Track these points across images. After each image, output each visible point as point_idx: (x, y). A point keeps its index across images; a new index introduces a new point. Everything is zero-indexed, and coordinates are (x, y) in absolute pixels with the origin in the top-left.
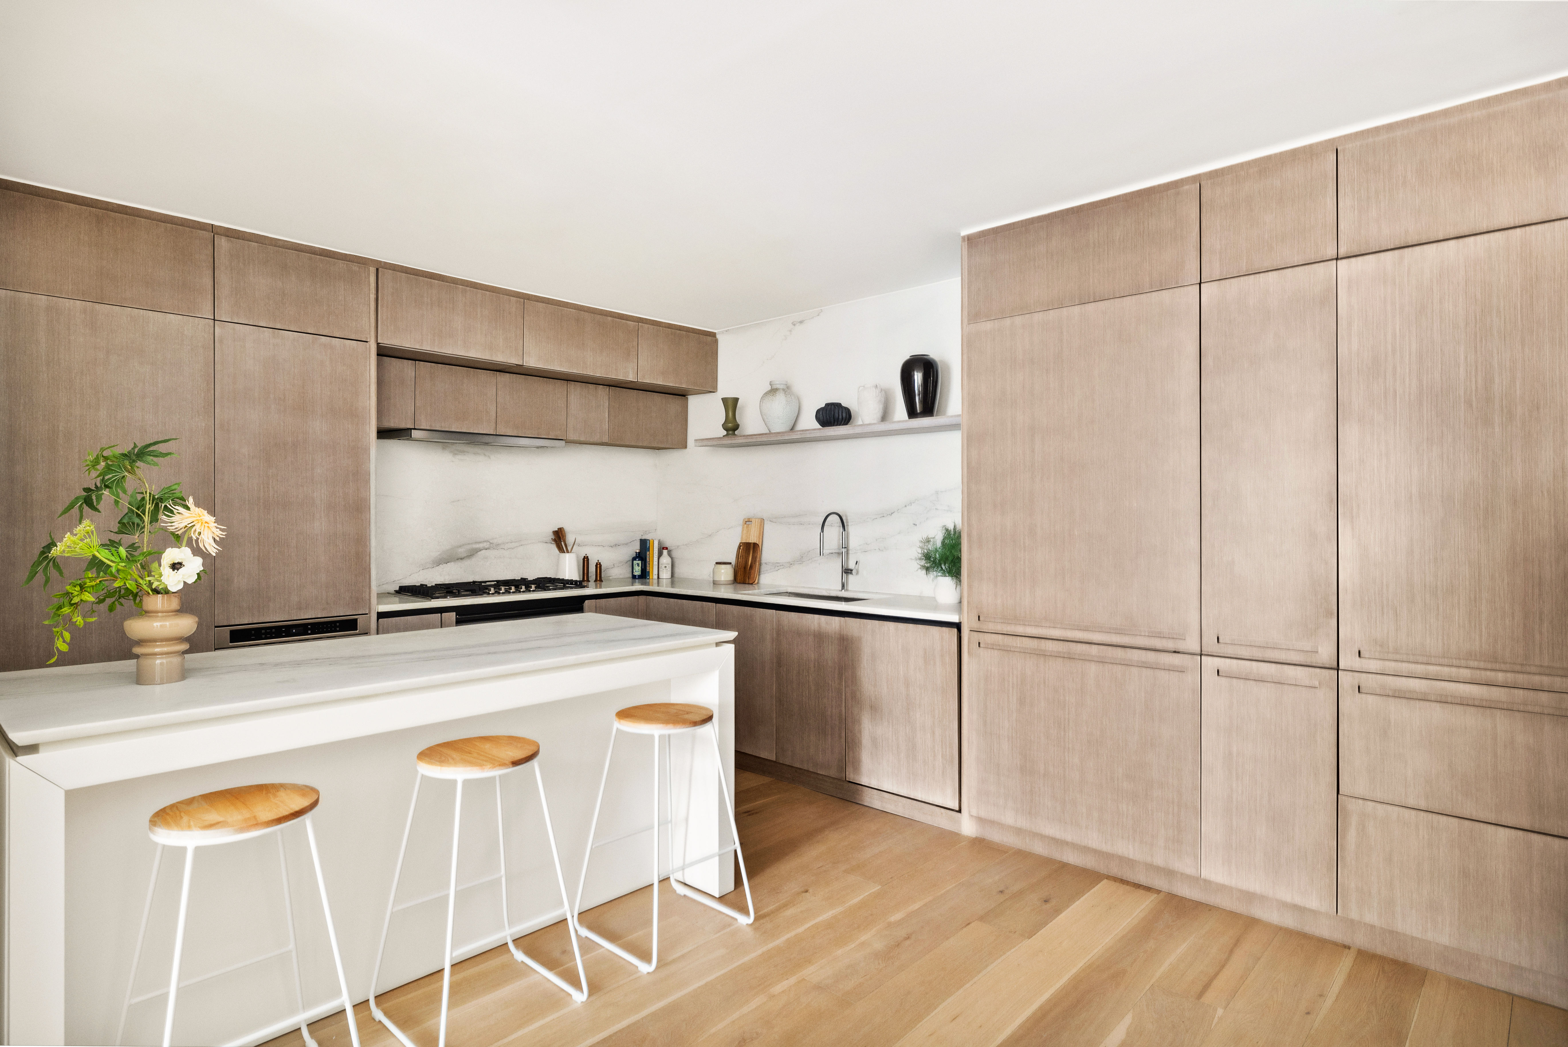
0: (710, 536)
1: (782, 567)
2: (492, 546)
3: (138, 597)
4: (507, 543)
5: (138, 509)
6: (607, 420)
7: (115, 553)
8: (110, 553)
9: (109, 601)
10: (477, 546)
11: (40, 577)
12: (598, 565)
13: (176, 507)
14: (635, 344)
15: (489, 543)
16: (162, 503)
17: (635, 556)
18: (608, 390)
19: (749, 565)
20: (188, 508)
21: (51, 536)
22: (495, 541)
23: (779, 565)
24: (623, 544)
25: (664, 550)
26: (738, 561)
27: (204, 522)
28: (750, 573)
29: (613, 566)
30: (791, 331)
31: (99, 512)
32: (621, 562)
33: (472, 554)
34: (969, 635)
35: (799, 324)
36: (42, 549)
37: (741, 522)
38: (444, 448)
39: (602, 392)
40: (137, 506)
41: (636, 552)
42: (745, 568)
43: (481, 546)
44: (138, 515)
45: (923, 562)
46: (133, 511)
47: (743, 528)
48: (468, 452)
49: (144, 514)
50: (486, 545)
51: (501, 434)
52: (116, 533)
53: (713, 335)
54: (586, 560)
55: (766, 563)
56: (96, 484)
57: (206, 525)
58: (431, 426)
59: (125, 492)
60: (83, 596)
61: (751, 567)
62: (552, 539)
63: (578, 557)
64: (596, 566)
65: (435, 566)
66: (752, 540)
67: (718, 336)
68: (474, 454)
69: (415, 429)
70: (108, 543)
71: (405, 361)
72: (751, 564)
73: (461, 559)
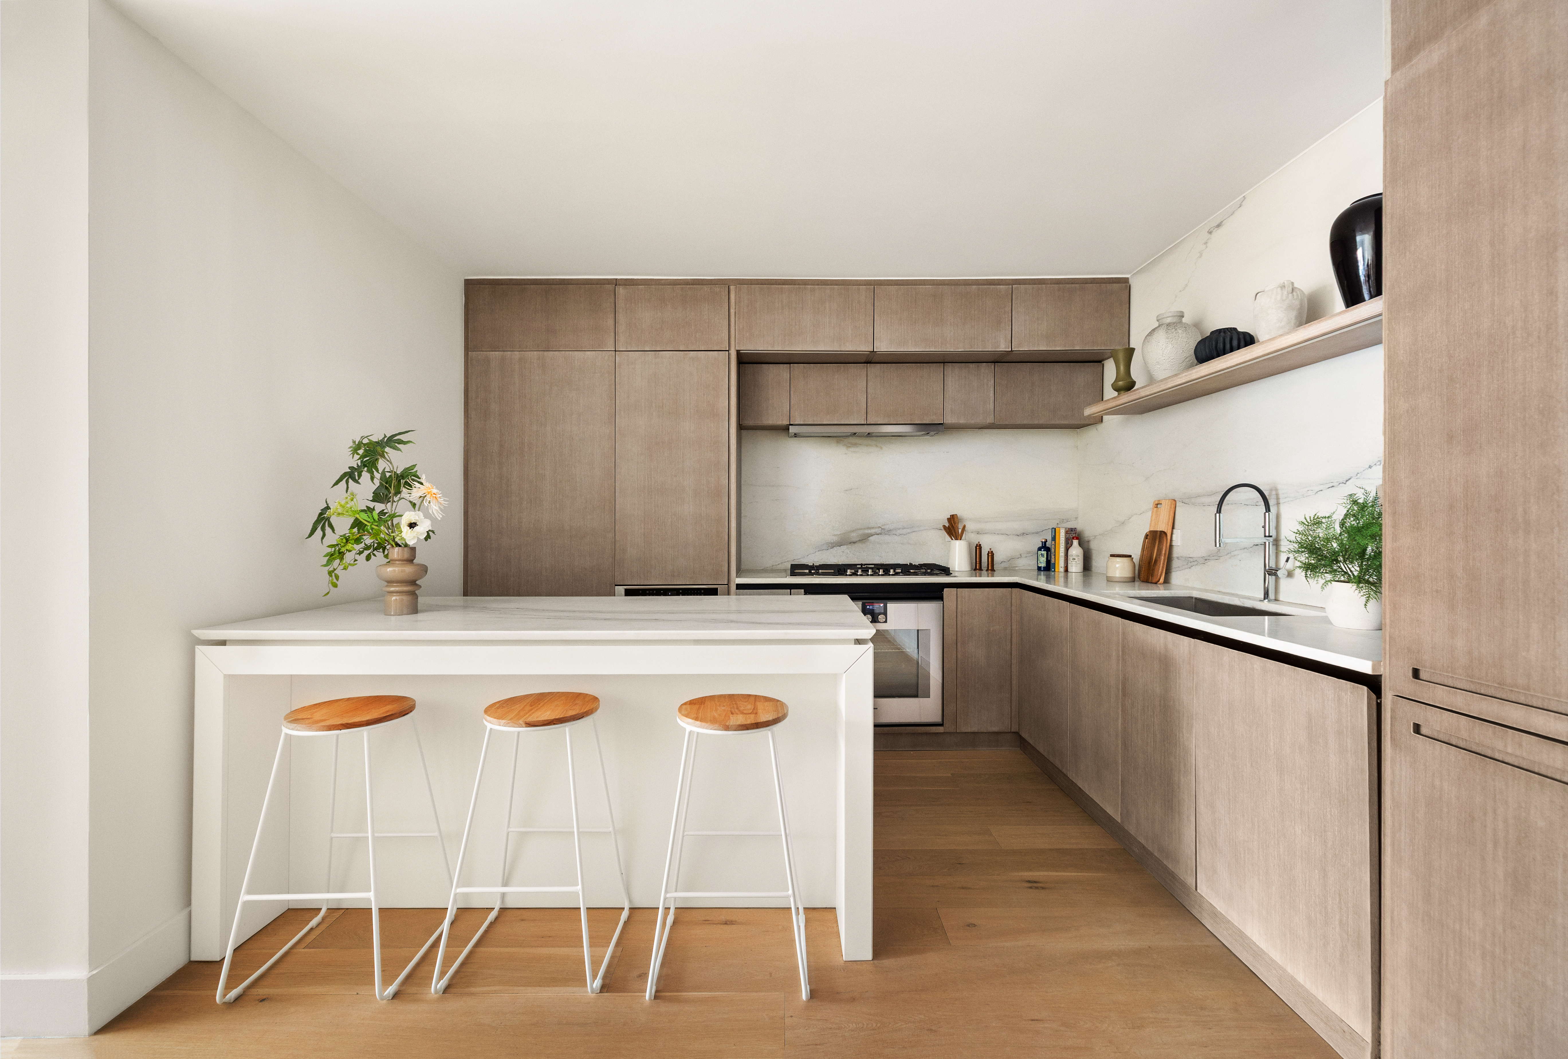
0: (1123, 523)
1: (1196, 563)
2: (884, 531)
3: (386, 550)
4: (899, 529)
5: (386, 483)
6: (992, 399)
7: (370, 516)
8: (367, 517)
9: (366, 553)
10: (869, 531)
11: (319, 532)
12: (991, 554)
13: (413, 483)
14: (1008, 309)
15: (880, 529)
16: (403, 479)
17: (1041, 545)
18: (993, 367)
19: (1154, 559)
20: (422, 484)
21: (326, 502)
22: (887, 527)
23: (1191, 560)
24: (1033, 533)
25: (1074, 540)
26: (1143, 554)
27: (432, 493)
28: (1153, 570)
29: (1019, 556)
30: (1206, 243)
31: (360, 484)
32: (1029, 553)
33: (864, 539)
34: (1393, 702)
35: (1216, 229)
36: (320, 511)
37: (1151, 506)
38: (838, 442)
39: (986, 371)
40: (386, 481)
41: (1042, 542)
42: (1149, 563)
43: (873, 531)
44: (386, 488)
45: (1303, 558)
46: (383, 484)
47: (1152, 512)
48: (861, 445)
49: (391, 487)
50: (878, 531)
51: (872, 423)
52: (371, 501)
53: (1126, 281)
54: (979, 547)
55: (1178, 558)
56: (357, 464)
57: (434, 496)
58: (804, 421)
59: (377, 471)
60: (347, 547)
61: (1156, 561)
62: (944, 526)
63: (970, 545)
64: (988, 554)
65: (829, 548)
66: (1161, 527)
67: (1131, 281)
68: (867, 446)
69: (792, 425)
70: (366, 509)
71: (781, 365)
72: (1156, 557)
73: (854, 543)
